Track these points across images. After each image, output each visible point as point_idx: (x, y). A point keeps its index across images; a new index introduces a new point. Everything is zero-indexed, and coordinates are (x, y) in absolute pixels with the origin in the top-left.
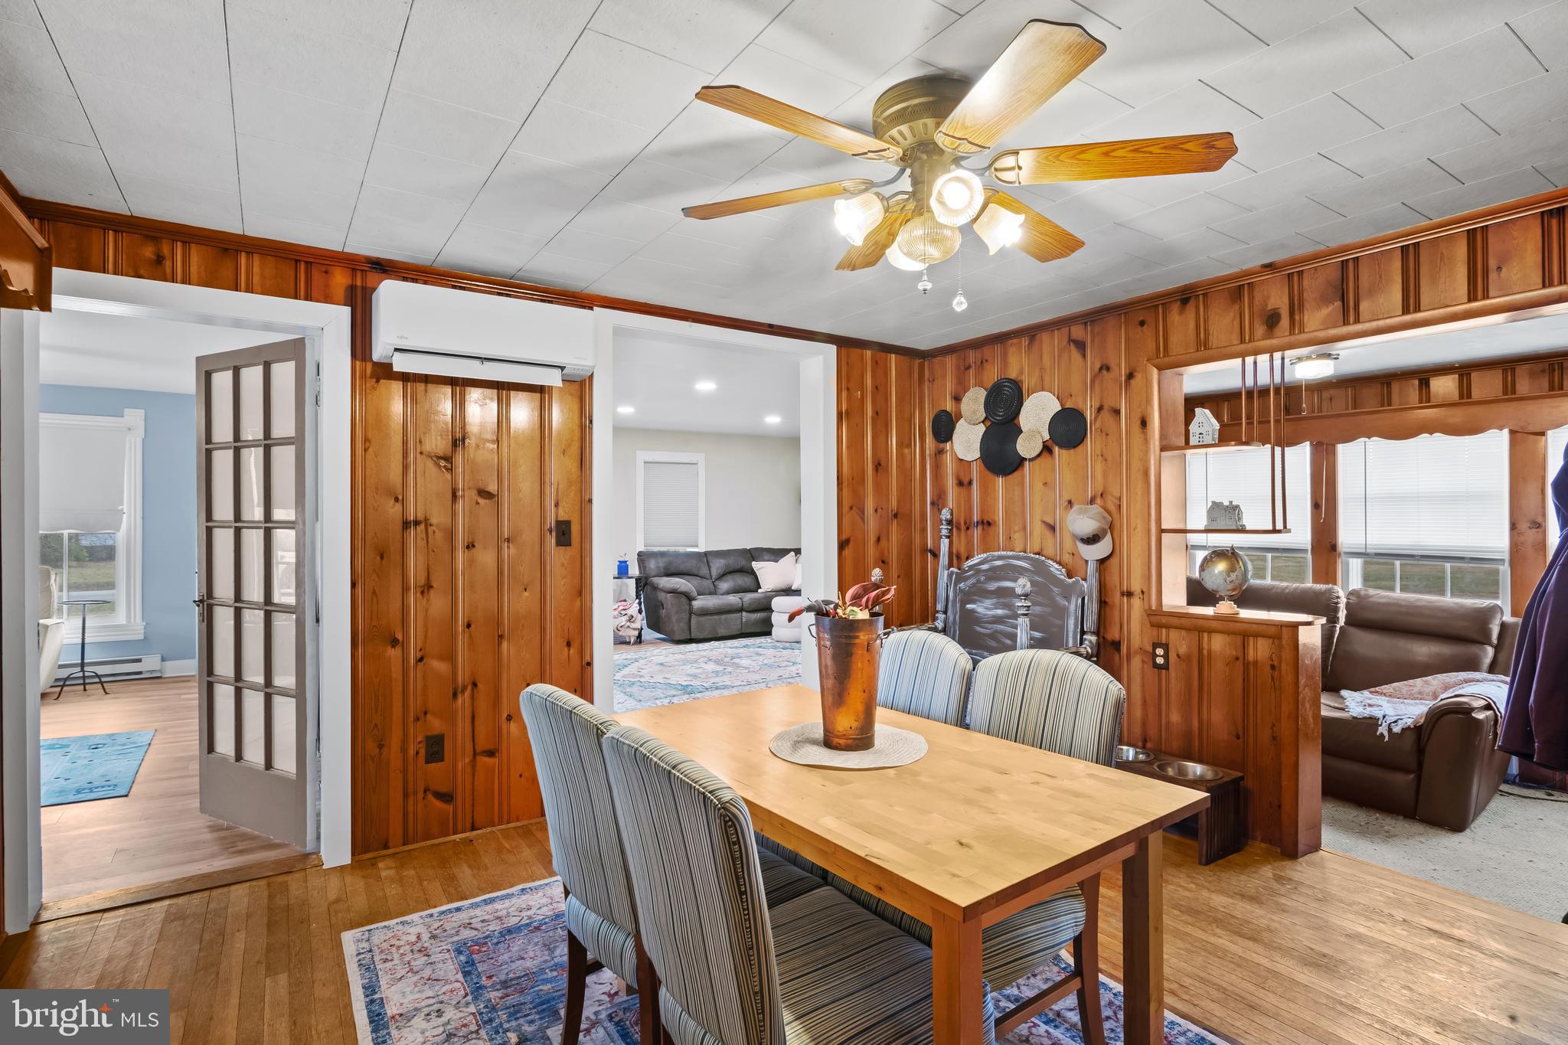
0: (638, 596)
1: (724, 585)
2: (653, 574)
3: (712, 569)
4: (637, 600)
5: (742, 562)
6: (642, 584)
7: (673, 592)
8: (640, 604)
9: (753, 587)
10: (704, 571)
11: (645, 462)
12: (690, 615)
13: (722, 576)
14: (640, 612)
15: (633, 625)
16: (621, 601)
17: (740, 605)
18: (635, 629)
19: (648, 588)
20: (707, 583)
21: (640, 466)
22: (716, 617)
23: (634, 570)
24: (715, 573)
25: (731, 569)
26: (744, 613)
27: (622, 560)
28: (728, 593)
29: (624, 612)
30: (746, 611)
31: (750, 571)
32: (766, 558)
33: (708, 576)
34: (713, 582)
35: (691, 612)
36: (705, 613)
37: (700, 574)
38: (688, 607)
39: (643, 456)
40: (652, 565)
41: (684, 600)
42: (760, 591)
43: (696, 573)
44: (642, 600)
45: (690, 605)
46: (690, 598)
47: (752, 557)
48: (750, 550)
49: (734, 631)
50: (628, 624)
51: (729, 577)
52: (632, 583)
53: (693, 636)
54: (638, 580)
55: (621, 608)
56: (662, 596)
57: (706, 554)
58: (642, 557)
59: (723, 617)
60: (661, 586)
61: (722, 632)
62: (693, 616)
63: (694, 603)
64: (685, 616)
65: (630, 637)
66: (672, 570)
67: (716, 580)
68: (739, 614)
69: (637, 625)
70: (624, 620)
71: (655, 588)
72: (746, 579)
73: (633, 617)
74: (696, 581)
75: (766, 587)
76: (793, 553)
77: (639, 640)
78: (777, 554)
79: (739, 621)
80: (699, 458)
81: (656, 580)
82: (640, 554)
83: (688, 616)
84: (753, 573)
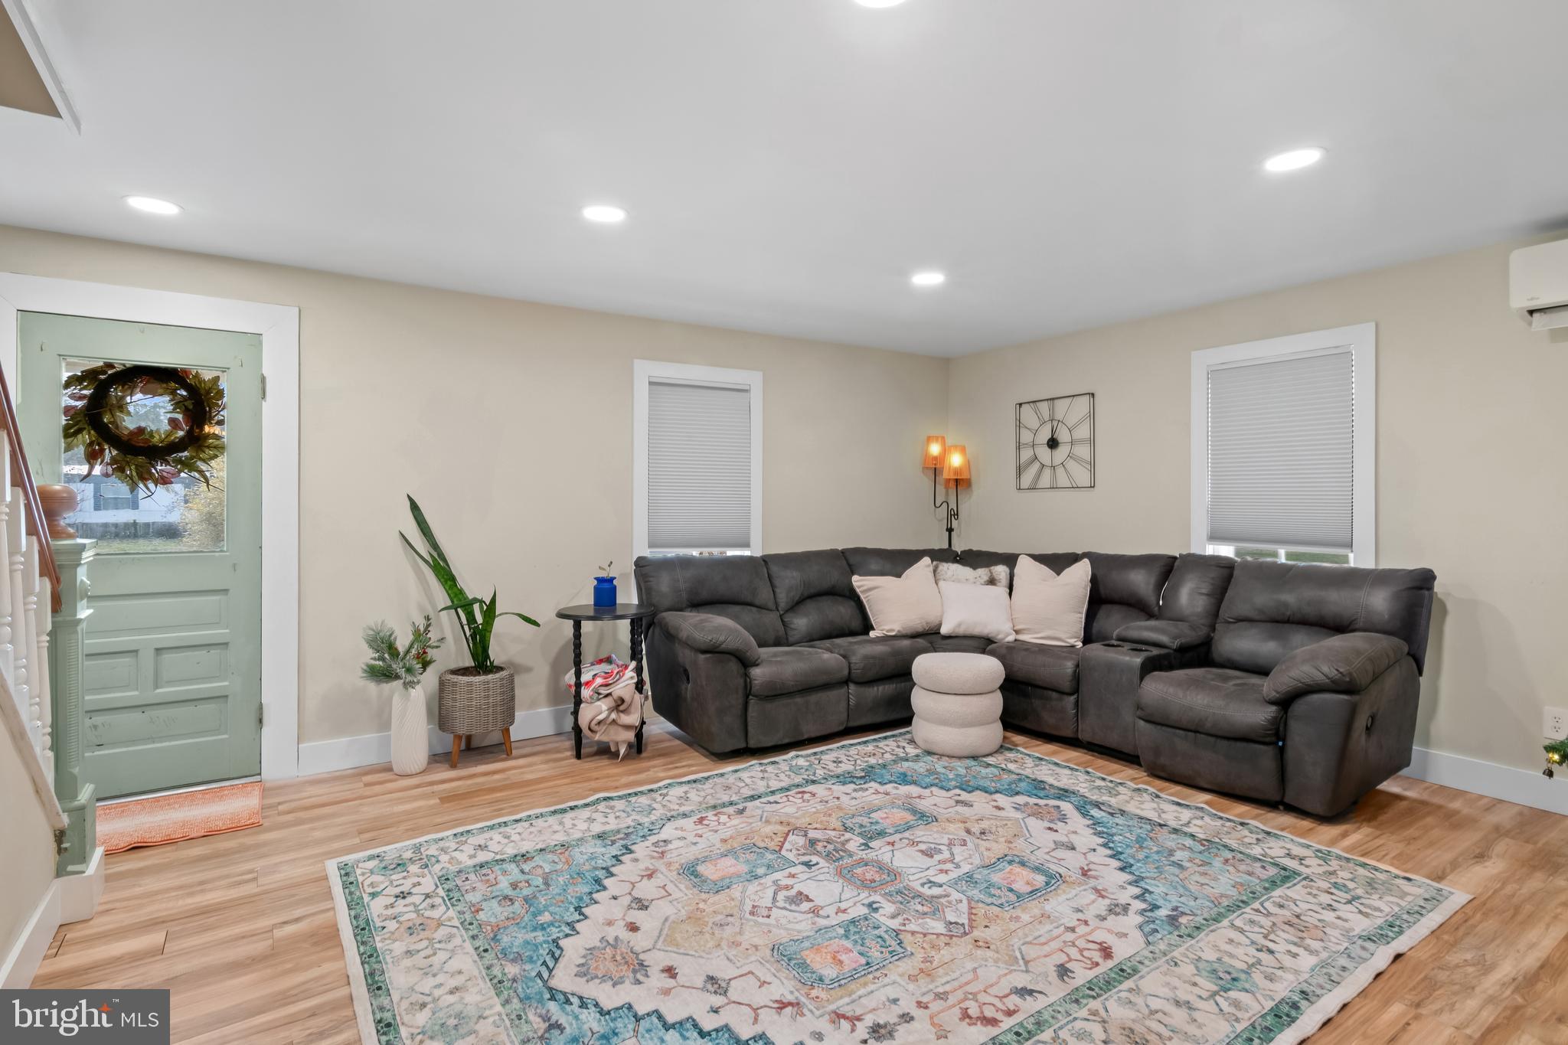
0: (635, 655)
1: (801, 623)
2: (667, 602)
3: (778, 590)
4: (633, 664)
5: (833, 577)
6: (644, 624)
7: (713, 651)
8: (639, 670)
9: (856, 624)
10: (764, 595)
11: (651, 383)
12: (747, 697)
13: (796, 605)
14: (639, 687)
15: (626, 719)
16: (601, 661)
17: (846, 672)
18: (628, 727)
19: (656, 632)
20: (771, 619)
21: (642, 391)
22: (799, 700)
23: (628, 596)
24: (783, 598)
25: (812, 591)
26: (852, 688)
27: (603, 574)
28: (811, 639)
29: (604, 691)
30: (857, 683)
31: (848, 594)
32: (874, 567)
33: (771, 605)
34: (781, 616)
35: (748, 692)
36: (776, 693)
37: (757, 602)
38: (741, 681)
39: (645, 370)
40: (664, 585)
41: (734, 666)
42: (872, 634)
43: (749, 599)
44: (645, 662)
45: (746, 675)
46: (745, 662)
47: (850, 565)
48: (843, 552)
49: (835, 724)
50: (613, 716)
51: (810, 606)
52: (624, 626)
53: (752, 744)
54: (636, 623)
55: (599, 681)
56: (685, 656)
57: (766, 560)
58: (644, 569)
59: (814, 698)
60: (683, 635)
61: (809, 730)
62: (752, 701)
63: (756, 672)
64: (736, 700)
65: (617, 744)
66: (705, 595)
67: (787, 611)
68: (843, 690)
69: (633, 719)
70: (604, 707)
71: (670, 636)
72: (842, 609)
73: (623, 701)
74: (749, 615)
75: (887, 627)
76: (926, 560)
77: (638, 746)
78: (897, 561)
79: (844, 704)
80: (752, 379)
81: (672, 618)
82: (641, 564)
83: (741, 701)
84: (853, 596)
